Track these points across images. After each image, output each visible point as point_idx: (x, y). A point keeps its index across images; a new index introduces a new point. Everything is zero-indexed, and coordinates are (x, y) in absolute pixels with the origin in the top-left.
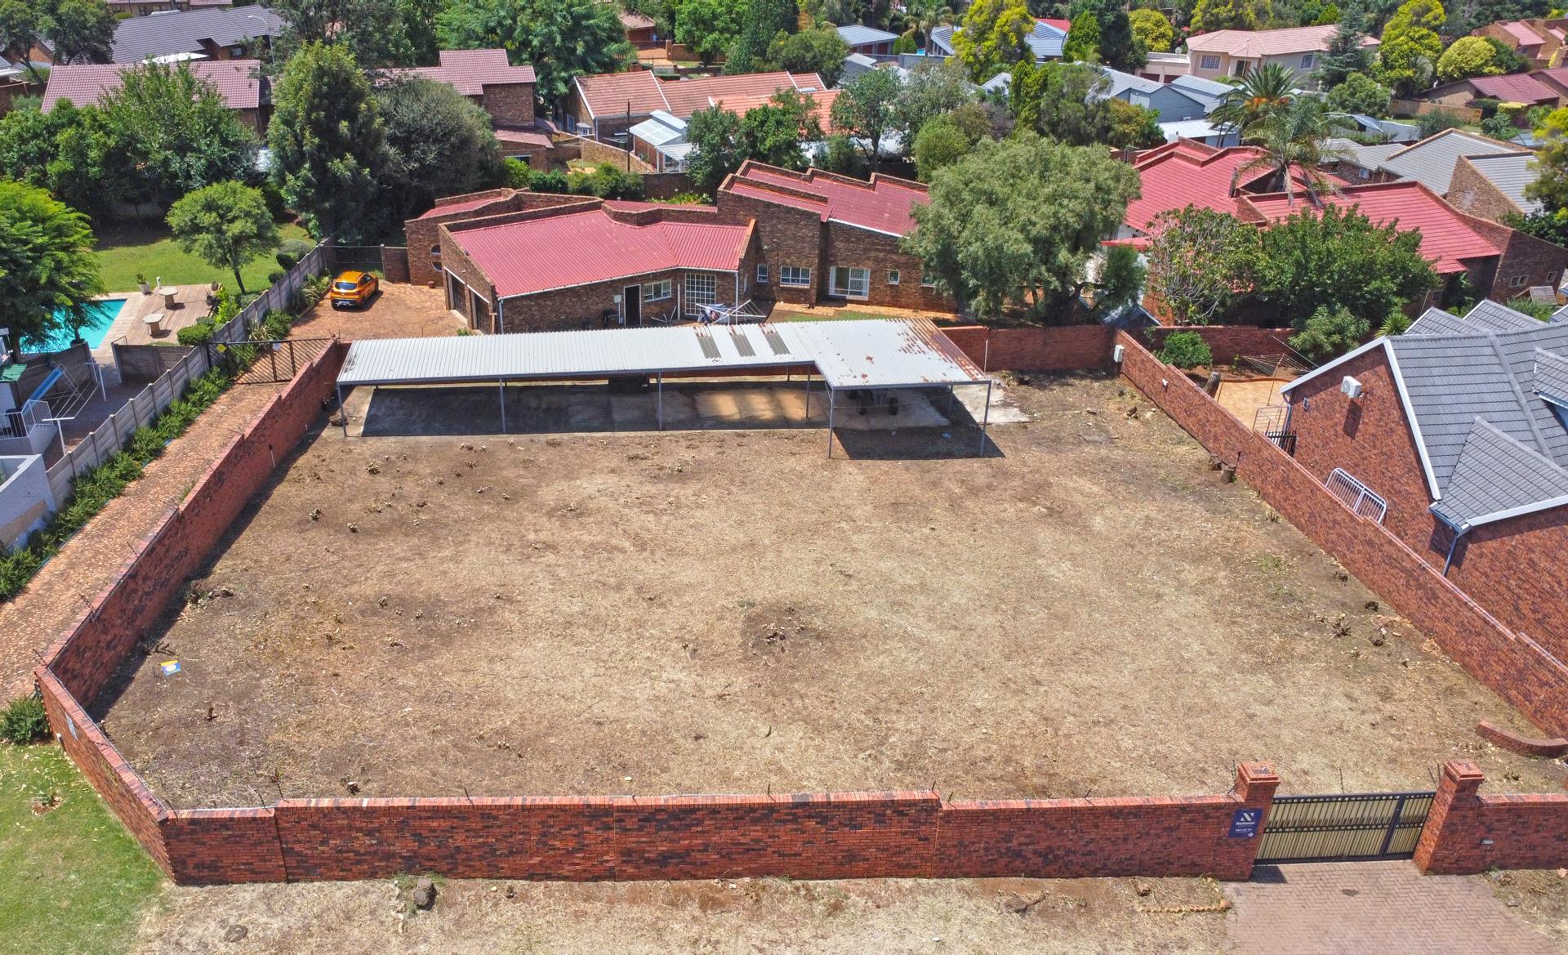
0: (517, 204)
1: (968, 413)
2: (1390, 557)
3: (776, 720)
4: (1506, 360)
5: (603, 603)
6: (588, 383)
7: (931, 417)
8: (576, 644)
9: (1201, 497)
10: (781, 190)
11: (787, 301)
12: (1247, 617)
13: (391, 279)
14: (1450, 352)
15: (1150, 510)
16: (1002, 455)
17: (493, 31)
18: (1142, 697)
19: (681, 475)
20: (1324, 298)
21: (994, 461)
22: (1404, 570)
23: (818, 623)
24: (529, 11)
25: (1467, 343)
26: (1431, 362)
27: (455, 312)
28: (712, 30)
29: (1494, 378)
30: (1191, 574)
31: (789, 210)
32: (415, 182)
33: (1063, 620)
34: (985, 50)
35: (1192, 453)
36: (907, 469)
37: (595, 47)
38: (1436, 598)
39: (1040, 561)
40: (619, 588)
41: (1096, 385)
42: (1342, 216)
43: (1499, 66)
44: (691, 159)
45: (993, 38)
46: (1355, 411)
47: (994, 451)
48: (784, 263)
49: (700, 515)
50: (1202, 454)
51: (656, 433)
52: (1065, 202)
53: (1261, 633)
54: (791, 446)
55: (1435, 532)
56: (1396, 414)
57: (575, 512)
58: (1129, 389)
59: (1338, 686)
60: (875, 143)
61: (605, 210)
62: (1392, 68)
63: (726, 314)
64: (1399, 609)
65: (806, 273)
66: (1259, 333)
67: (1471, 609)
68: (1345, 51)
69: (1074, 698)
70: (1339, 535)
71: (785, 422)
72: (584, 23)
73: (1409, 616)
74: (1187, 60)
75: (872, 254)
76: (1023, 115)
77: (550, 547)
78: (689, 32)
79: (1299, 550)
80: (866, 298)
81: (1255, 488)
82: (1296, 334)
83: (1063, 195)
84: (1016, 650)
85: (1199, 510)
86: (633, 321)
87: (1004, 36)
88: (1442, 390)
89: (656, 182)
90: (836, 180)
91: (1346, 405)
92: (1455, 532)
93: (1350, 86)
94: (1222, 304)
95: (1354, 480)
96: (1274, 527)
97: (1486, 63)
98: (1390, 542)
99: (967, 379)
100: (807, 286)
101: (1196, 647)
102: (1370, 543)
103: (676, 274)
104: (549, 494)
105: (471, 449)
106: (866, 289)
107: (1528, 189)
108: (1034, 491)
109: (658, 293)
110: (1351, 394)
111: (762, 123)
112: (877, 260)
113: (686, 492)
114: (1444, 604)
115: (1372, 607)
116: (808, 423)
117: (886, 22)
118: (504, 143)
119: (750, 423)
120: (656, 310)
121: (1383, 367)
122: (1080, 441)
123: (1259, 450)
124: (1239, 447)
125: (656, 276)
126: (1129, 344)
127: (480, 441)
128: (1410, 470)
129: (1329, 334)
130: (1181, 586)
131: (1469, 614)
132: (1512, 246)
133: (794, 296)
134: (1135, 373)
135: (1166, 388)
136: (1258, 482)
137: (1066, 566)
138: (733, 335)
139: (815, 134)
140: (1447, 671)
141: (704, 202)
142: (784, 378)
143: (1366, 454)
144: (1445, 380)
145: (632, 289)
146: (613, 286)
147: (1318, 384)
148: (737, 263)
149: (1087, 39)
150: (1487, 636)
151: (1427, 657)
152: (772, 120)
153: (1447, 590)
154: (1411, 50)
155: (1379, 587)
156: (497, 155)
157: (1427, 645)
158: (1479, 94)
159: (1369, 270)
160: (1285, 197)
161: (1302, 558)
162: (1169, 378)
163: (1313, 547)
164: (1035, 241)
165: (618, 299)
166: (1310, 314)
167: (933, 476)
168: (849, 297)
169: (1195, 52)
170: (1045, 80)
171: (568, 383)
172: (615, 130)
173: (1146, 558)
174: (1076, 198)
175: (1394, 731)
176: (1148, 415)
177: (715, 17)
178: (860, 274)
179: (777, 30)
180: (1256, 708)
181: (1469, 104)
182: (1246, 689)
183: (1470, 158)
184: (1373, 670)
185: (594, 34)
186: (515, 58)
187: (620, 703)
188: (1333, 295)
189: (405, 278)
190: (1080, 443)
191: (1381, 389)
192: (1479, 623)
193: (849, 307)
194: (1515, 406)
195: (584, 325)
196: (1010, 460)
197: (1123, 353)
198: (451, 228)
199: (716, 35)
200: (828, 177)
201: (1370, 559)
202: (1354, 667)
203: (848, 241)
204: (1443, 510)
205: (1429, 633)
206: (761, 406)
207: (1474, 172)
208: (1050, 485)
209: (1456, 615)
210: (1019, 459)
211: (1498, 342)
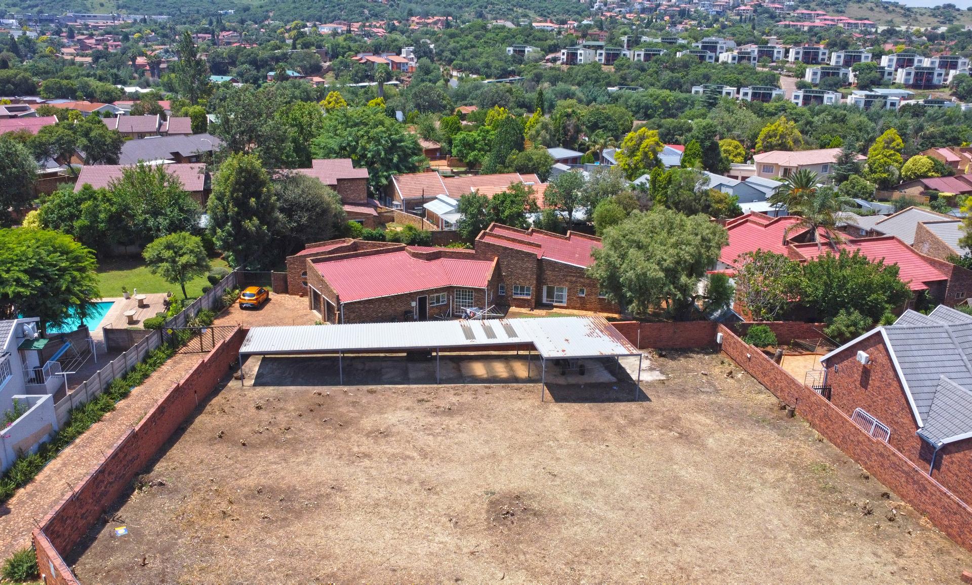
0: (355, 247)
1: (628, 375)
2: (895, 464)
3: (507, 568)
4: (956, 341)
5: (399, 492)
6: (394, 355)
7: (606, 377)
8: (381, 518)
9: (774, 426)
10: (514, 240)
11: (517, 306)
12: (807, 502)
13: (277, 291)
14: (922, 336)
15: (743, 434)
16: (649, 400)
17: (344, 149)
18: (742, 555)
19: (450, 412)
20: (843, 305)
21: (645, 404)
22: (904, 472)
23: (535, 506)
24: (366, 137)
25: (931, 330)
26: (911, 342)
27: (315, 311)
28: (474, 149)
29: (950, 352)
30: (771, 475)
31: (518, 252)
32: (294, 234)
33: (690, 504)
34: (635, 162)
35: (767, 399)
36: (591, 408)
37: (404, 157)
38: (926, 490)
39: (675, 467)
40: (409, 482)
41: (707, 357)
42: (851, 255)
43: (937, 172)
44: (460, 223)
45: (639, 155)
46: (866, 372)
47: (644, 398)
48: (515, 283)
49: (462, 437)
50: (774, 400)
51: (435, 386)
52: (684, 247)
53: (817, 512)
54: (518, 394)
55: (922, 447)
56: (891, 374)
57: (383, 434)
58: (726, 360)
59: (868, 547)
60: (570, 214)
61: (407, 251)
62: (875, 172)
63: (479, 314)
64: (903, 497)
65: (528, 289)
66: (806, 326)
67: (949, 497)
68: (847, 163)
69: (699, 555)
70: (862, 450)
71: (515, 380)
72: (398, 144)
73: (910, 502)
74: (754, 168)
75: (569, 278)
76: (658, 198)
77: (367, 456)
78: (460, 151)
79: (837, 460)
80: (565, 305)
81: (808, 420)
82: (828, 327)
83: (682, 243)
84: (661, 523)
85: (774, 435)
86: (423, 317)
87: (646, 154)
88: (919, 359)
89: (438, 236)
90: (546, 234)
91: (860, 369)
92: (935, 448)
93: (851, 182)
94: (782, 308)
95: (868, 416)
96: (821, 445)
97: (929, 170)
98: (894, 454)
99: (627, 352)
100: (529, 298)
101: (776, 522)
102: (881, 455)
103: (449, 289)
104: (367, 423)
105: (320, 394)
106: (565, 300)
107: (961, 241)
108: (671, 422)
109: (438, 301)
110: (863, 362)
111: (503, 202)
112: (571, 282)
113: (453, 422)
114: (932, 494)
115: (886, 496)
116: (529, 380)
117: (577, 146)
118: (349, 212)
119: (493, 380)
120: (437, 311)
121: (881, 345)
122: (698, 391)
123: (809, 397)
124: (796, 395)
125: (437, 291)
126: (726, 332)
127: (326, 390)
128: (903, 409)
129: (848, 326)
130: (764, 482)
131: (948, 500)
132: (954, 274)
133: (521, 304)
134: (730, 350)
135: (750, 359)
136: (809, 417)
137: (691, 470)
138: (483, 326)
139: (534, 208)
140: (937, 538)
141: (468, 248)
142: (515, 353)
143: (875, 399)
144: (920, 353)
145: (422, 298)
146: (411, 296)
147: (843, 356)
148: (486, 283)
149: (695, 155)
150: (961, 515)
151: (923, 529)
152: (508, 200)
153: (933, 485)
154: (885, 162)
155: (889, 483)
156: (344, 219)
157: (923, 521)
158: (927, 187)
159: (869, 287)
160: (816, 245)
161: (840, 465)
162: (751, 353)
163: (846, 457)
164: (667, 271)
165: (414, 304)
166: (836, 314)
167: (607, 413)
168: (555, 304)
169: (758, 163)
170: (670, 178)
171: (382, 355)
172: (415, 206)
173: (741, 465)
174: (690, 245)
175: (906, 577)
176: (740, 376)
177: (475, 142)
178: (561, 290)
179: (512, 149)
180: (816, 562)
181: (922, 193)
182: (809, 549)
183: (925, 223)
184: (890, 537)
185: (404, 151)
186: (357, 164)
187: (408, 557)
188: (848, 303)
189: (285, 290)
190: (698, 393)
191: (881, 358)
192: (955, 506)
193: (555, 310)
194: (964, 369)
195: (392, 320)
196: (655, 403)
197: (722, 338)
198: (314, 261)
199: (476, 152)
200: (541, 233)
201: (882, 465)
202: (877, 536)
203: (554, 270)
204: (925, 433)
205: (923, 512)
206: (500, 369)
207: (927, 231)
208: (680, 418)
209: (940, 500)
210: (661, 403)
211: (950, 330)
